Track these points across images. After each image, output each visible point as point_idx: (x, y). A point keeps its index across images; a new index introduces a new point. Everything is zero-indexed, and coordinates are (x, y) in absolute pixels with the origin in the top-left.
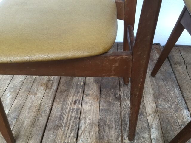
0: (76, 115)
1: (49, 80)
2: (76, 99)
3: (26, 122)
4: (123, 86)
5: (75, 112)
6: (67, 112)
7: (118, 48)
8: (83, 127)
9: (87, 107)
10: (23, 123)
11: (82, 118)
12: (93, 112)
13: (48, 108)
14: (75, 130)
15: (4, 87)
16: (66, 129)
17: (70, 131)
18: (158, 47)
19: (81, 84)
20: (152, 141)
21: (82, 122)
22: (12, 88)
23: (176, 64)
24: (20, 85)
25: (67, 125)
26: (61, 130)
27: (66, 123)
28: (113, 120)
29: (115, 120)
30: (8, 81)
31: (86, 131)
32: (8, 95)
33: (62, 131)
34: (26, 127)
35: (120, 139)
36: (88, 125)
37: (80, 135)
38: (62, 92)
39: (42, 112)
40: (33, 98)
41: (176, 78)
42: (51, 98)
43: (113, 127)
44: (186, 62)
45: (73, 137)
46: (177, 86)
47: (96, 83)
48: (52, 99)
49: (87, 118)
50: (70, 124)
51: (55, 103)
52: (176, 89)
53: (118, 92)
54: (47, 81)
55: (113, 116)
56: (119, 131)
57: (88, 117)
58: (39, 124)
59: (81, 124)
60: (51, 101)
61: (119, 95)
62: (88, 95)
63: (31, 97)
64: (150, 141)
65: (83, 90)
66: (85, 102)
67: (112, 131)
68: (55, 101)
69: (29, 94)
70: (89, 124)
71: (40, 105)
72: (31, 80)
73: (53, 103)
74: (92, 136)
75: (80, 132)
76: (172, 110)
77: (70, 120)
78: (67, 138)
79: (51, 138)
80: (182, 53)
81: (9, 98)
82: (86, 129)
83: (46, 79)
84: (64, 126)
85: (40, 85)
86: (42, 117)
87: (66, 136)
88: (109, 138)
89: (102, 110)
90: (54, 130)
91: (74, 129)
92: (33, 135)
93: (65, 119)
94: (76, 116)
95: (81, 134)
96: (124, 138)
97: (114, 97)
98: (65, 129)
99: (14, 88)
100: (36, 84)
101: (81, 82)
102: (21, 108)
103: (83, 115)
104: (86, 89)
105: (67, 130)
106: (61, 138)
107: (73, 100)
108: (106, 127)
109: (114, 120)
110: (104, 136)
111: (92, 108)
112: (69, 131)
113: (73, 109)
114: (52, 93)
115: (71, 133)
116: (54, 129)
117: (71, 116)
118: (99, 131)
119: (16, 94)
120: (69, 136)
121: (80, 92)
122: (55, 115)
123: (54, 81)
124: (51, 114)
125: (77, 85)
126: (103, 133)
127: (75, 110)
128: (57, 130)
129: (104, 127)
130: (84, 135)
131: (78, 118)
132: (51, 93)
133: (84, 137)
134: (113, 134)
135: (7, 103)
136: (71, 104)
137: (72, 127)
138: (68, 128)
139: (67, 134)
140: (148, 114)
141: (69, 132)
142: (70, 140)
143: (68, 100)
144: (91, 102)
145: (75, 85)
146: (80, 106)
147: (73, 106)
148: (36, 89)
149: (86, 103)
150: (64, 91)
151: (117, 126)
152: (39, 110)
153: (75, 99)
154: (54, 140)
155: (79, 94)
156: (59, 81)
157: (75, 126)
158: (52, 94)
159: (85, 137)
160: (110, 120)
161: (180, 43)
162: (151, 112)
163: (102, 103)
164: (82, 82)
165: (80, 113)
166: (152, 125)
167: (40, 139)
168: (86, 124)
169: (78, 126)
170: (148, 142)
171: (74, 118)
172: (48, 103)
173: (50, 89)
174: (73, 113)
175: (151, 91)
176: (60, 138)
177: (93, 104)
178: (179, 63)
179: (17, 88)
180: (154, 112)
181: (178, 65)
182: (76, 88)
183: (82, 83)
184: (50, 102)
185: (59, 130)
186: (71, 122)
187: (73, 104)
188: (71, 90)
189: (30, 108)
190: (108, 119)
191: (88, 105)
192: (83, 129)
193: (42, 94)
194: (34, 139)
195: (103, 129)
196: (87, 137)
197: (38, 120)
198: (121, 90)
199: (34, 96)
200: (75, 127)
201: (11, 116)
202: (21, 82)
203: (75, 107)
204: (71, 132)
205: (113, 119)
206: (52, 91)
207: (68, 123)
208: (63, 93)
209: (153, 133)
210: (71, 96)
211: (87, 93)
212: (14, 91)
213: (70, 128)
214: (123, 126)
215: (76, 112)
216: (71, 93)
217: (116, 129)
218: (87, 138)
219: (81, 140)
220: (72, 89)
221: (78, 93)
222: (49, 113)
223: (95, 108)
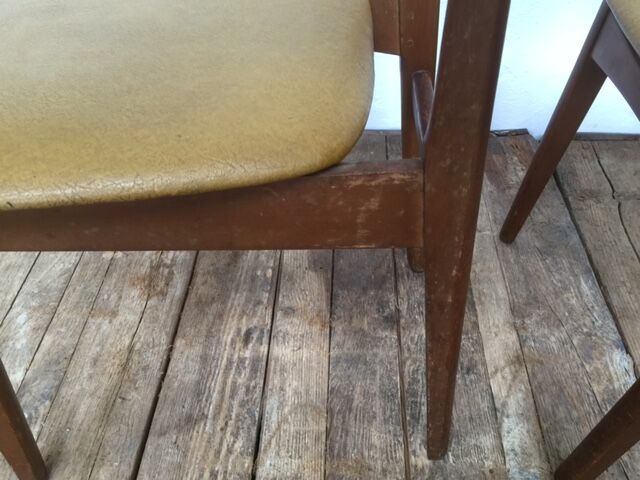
0: (250, 379)
1: (158, 267)
2: (251, 326)
3: (83, 409)
4: (406, 277)
5: (248, 370)
6: (222, 371)
7: (387, 152)
8: (274, 418)
9: (289, 351)
10: (73, 413)
11: (271, 390)
12: (310, 368)
13: (155, 361)
14: (248, 428)
15: (6, 294)
16: (219, 428)
17: (232, 434)
18: (524, 143)
19: (265, 275)
20: (507, 459)
21: (272, 402)
22: (33, 295)
23: (583, 199)
24: (59, 284)
25: (222, 415)
26: (203, 432)
27: (219, 407)
28: (375, 394)
29: (381, 392)
30: (22, 274)
31: (285, 431)
32: (22, 318)
33: (205, 435)
34: (85, 425)
35: (400, 454)
36: (290, 413)
37: (266, 446)
38: (202, 305)
39: (137, 374)
40: (104, 327)
41: (585, 245)
42: (165, 326)
43: (375, 417)
44: (619, 190)
45: (242, 454)
46: (587, 272)
47: (316, 271)
48: (170, 329)
49: (287, 389)
50: (230, 409)
51: (179, 343)
52: (586, 282)
53: (392, 297)
54: (152, 267)
55: (374, 379)
56: (395, 429)
57: (293, 384)
58: (127, 414)
59: (268, 408)
60: (167, 334)
61: (393, 308)
62: (290, 311)
63: (100, 324)
64: (500, 459)
65: (273, 294)
66: (281, 334)
67: (373, 430)
68: (179, 334)
69: (91, 314)
70: (295, 409)
71: (131, 349)
72: (98, 269)
73: (173, 342)
74: (307, 449)
75: (265, 438)
76: (573, 353)
77: (232, 397)
78: (221, 457)
79: (168, 458)
80: (605, 161)
81: (26, 328)
82: (284, 427)
83: (147, 264)
84: (210, 416)
85: (126, 285)
86: (136, 389)
87: (218, 452)
88: (362, 454)
89: (338, 360)
90: (179, 432)
91: (245, 426)
92: (108, 449)
93: (215, 396)
94: (253, 384)
95: (270, 443)
96: (414, 452)
97: (376, 316)
98: (214, 426)
99: (41, 296)
100: (114, 281)
101: (265, 269)
102: (65, 362)
103: (275, 381)
104: (282, 291)
105: (222, 429)
106: (203, 457)
107: (239, 330)
108: (352, 416)
109: (378, 394)
110: (345, 446)
111: (305, 353)
112: (228, 434)
113: (242, 361)
114: (170, 309)
115: (234, 442)
116: (179, 428)
117: (234, 383)
118: (328, 432)
119: (48, 317)
120: (230, 451)
121: (262, 303)
122: (182, 382)
123: (174, 268)
124: (166, 380)
125: (254, 278)
126: (341, 436)
127: (247, 362)
128: (189, 430)
129: (344, 417)
130: (278, 444)
131: (258, 391)
132: (166, 310)
133: (278, 454)
134: (375, 440)
135: (18, 346)
136: (233, 342)
137: (237, 421)
138: (226, 424)
139: (221, 444)
140: (491, 369)
141: (229, 438)
142: (233, 463)
143: (224, 332)
144: (302, 336)
145: (245, 278)
146: (264, 349)
147: (240, 350)
148: (114, 296)
149: (284, 338)
150: (210, 299)
151: (388, 413)
152: (125, 367)
153: (247, 325)
154: (180, 466)
155: (260, 309)
156: (190, 269)
157: (246, 416)
158: (168, 313)
159: (283, 453)
160: (366, 394)
161: (596, 126)
162: (502, 363)
163: (337, 338)
164: (268, 268)
165: (263, 372)
166: (504, 405)
167: (133, 464)
168: (286, 410)
169: (257, 415)
170: (495, 462)
171: (244, 389)
172: (156, 341)
173: (163, 294)
174: (240, 373)
175: (502, 291)
176: (199, 458)
177: (309, 342)
178: (595, 195)
179: (50, 294)
180: (510, 363)
181: (590, 202)
182: (250, 290)
183: (270, 273)
184: (164, 340)
185: (195, 433)
186: (236, 403)
187: (239, 345)
188: (233, 295)
189: (95, 362)
190: (358, 390)
191: (291, 343)
192: (274, 426)
193: (135, 313)
194: (112, 465)
195: (344, 422)
196: (288, 452)
197: (124, 399)
198: (402, 290)
199: (107, 321)
200: (248, 421)
201: (34, 390)
202: (66, 275)
203: (248, 354)
204: (236, 435)
205: (375, 389)
206: (168, 301)
207: (225, 406)
208: (207, 309)
209: (508, 432)
210: (233, 316)
211: (287, 303)
212: (40, 306)
213: (231, 423)
214: (408, 412)
215: (252, 370)
216: (232, 305)
217: (386, 421)
218: (291, 457)
219: (268, 462)
220: (236, 294)
221: (255, 306)
222: (159, 376)
223: (314, 353)
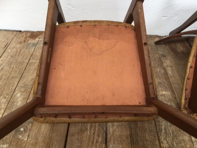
3: (43, 127)
10: (40, 128)
14: (103, 133)
15: (13, 86)
20: (194, 144)
22: (22, 87)
24: (31, 83)
25: (93, 129)
26: (87, 135)
27: (91, 126)
30: (17, 80)
31: (116, 135)
32: (19, 95)
33: (88, 136)
35: (157, 143)
36: (116, 128)
37: (109, 140)
43: (146, 130)
45: (101, 143)
56: (154, 134)
64: (192, 144)
67: (146, 134)
70: (118, 127)
74: (124, 141)
75: (109, 137)
78: (94, 144)
79: (76, 144)
81: (21, 98)
82: (115, 133)
84: (88, 129)
87: (93, 142)
88: (144, 143)
90: (78, 135)
91: (101, 133)
92: (54, 141)
95: (111, 139)
96: (162, 142)
98: (90, 133)
99: (25, 87)
105: (93, 134)
106: (88, 144)
108: (138, 129)
110: (137, 140)
112: (96, 136)
115: (98, 138)
116: (78, 133)
118: (131, 135)
119: (28, 94)
120: (97, 142)
126: (136, 137)
128: (82, 134)
130: (114, 139)
133: (114, 143)
134: (147, 137)
137: (98, 131)
138: (95, 132)
139: (94, 139)
142: (99, 146)
151: (151, 128)
154: (80, 147)
157: (101, 129)
159: (116, 142)
169: (105, 129)
170: (190, 145)
179: (28, 87)
185: (84, 135)
192: (111, 133)
194: (56, 147)
195: (136, 131)
196: (118, 142)
200: (102, 131)
204: (98, 136)
212: (25, 91)
214: (158, 128)
217: (150, 131)
218: (119, 144)
219: (111, 146)
